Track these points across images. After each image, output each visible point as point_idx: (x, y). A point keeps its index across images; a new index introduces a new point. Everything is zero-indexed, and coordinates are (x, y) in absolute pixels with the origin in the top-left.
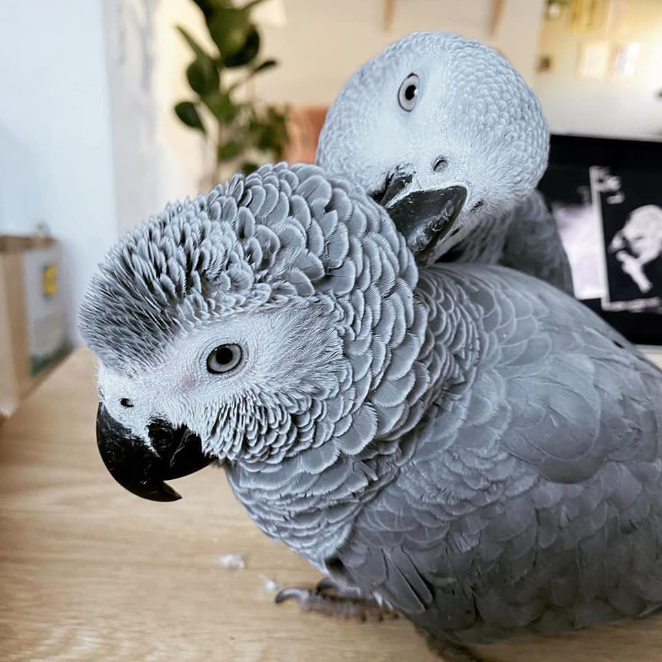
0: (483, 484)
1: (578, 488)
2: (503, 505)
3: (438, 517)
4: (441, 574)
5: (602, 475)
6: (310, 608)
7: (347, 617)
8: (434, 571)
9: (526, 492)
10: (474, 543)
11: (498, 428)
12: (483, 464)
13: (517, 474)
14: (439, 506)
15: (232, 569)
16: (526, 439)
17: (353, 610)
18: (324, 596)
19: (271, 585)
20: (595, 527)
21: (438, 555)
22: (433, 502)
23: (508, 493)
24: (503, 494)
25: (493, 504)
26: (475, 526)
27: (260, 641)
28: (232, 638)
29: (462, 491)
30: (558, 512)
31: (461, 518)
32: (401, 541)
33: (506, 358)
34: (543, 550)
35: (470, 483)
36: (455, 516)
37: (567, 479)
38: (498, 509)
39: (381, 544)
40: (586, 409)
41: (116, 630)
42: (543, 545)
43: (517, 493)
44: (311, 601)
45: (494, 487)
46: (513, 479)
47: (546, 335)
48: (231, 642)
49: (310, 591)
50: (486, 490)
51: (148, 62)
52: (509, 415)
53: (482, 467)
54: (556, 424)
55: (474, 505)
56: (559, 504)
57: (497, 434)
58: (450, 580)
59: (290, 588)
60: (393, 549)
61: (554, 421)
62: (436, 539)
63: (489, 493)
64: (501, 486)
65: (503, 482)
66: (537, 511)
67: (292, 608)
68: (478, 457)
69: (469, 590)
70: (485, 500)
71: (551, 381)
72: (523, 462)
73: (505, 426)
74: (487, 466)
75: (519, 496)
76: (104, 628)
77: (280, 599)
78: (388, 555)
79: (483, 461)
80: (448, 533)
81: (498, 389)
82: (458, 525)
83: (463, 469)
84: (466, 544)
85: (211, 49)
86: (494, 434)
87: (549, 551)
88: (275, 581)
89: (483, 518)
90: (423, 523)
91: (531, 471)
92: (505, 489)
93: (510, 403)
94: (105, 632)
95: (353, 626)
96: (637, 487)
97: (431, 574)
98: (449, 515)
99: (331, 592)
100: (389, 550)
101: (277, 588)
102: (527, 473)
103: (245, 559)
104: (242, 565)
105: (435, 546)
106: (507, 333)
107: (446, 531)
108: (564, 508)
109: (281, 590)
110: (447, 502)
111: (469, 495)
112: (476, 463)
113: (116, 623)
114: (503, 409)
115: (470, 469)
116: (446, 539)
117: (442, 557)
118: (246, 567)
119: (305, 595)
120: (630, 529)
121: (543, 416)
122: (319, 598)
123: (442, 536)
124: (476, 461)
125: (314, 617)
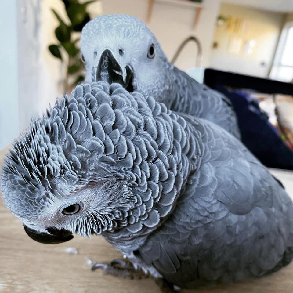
0: (206, 213)
1: (244, 217)
2: (213, 224)
3: (186, 228)
4: (185, 255)
5: (253, 212)
6: (108, 273)
7: (125, 277)
8: (182, 253)
9: (223, 219)
10: (201, 241)
11: (213, 188)
12: (207, 205)
13: (220, 210)
14: (187, 223)
15: (71, 254)
16: (225, 194)
17: (128, 273)
18: (115, 267)
19: (89, 262)
20: (249, 235)
21: (185, 246)
22: (185, 221)
23: (216, 218)
24: (214, 219)
25: (210, 223)
26: (202, 233)
27: (84, 287)
28: (71, 285)
29: (197, 216)
30: (235, 228)
31: (196, 229)
32: (169, 239)
33: (213, 157)
34: (228, 245)
35: (201, 213)
36: (194, 228)
37: (239, 213)
38: (211, 225)
39: (159, 240)
40: (248, 182)
41: (14, 280)
42: (228, 243)
43: (219, 218)
44: (108, 269)
45: (211, 215)
46: (219, 212)
47: (228, 149)
48: (71, 287)
49: (108, 265)
50: (207, 217)
51: (37, 25)
52: (217, 183)
53: (206, 206)
54: (237, 188)
55: (202, 223)
56: (236, 224)
57: (212, 191)
58: (188, 258)
59: (98, 263)
60: (165, 242)
61: (236, 187)
62: (184, 238)
63: (208, 218)
64: (213, 215)
65: (214, 213)
66: (227, 227)
67: (99, 273)
68: (205, 201)
69: (196, 263)
70: (206, 221)
71: (233, 169)
72: (223, 204)
73: (215, 187)
74: (209, 205)
75: (220, 220)
76: (9, 279)
77: (94, 269)
78: (162, 246)
79: (207, 203)
80: (190, 236)
81: (211, 171)
82: (194, 232)
83: (198, 207)
84: (197, 241)
85: (67, 21)
86: (211, 191)
87: (231, 246)
88: (92, 260)
89: (206, 229)
90: (180, 231)
91: (226, 208)
92: (215, 216)
93: (217, 177)
94: (10, 281)
95: (128, 281)
96: (266, 219)
97: (181, 254)
98: (191, 227)
99: (118, 266)
100: (163, 243)
101: (92, 264)
102: (224, 210)
103: (78, 250)
104: (76, 252)
105: (184, 242)
106: (212, 146)
107: (189, 235)
108: (238, 226)
109: (94, 264)
110: (190, 221)
111: (200, 218)
112: (204, 204)
113: (15, 277)
114: (214, 180)
115: (201, 206)
116: (189, 238)
117: (187, 247)
118: (78, 254)
119: (105, 267)
120: (262, 237)
121: (231, 184)
122: (112, 268)
123: (187, 237)
124: (204, 203)
125: (110, 277)
